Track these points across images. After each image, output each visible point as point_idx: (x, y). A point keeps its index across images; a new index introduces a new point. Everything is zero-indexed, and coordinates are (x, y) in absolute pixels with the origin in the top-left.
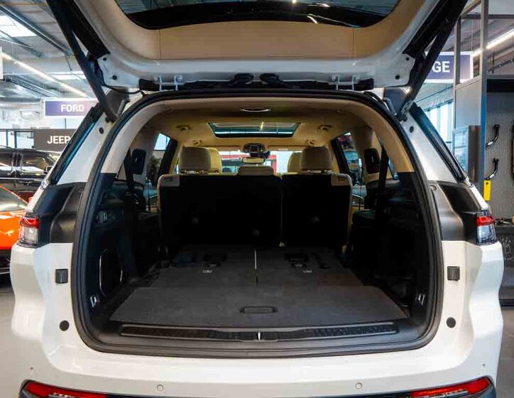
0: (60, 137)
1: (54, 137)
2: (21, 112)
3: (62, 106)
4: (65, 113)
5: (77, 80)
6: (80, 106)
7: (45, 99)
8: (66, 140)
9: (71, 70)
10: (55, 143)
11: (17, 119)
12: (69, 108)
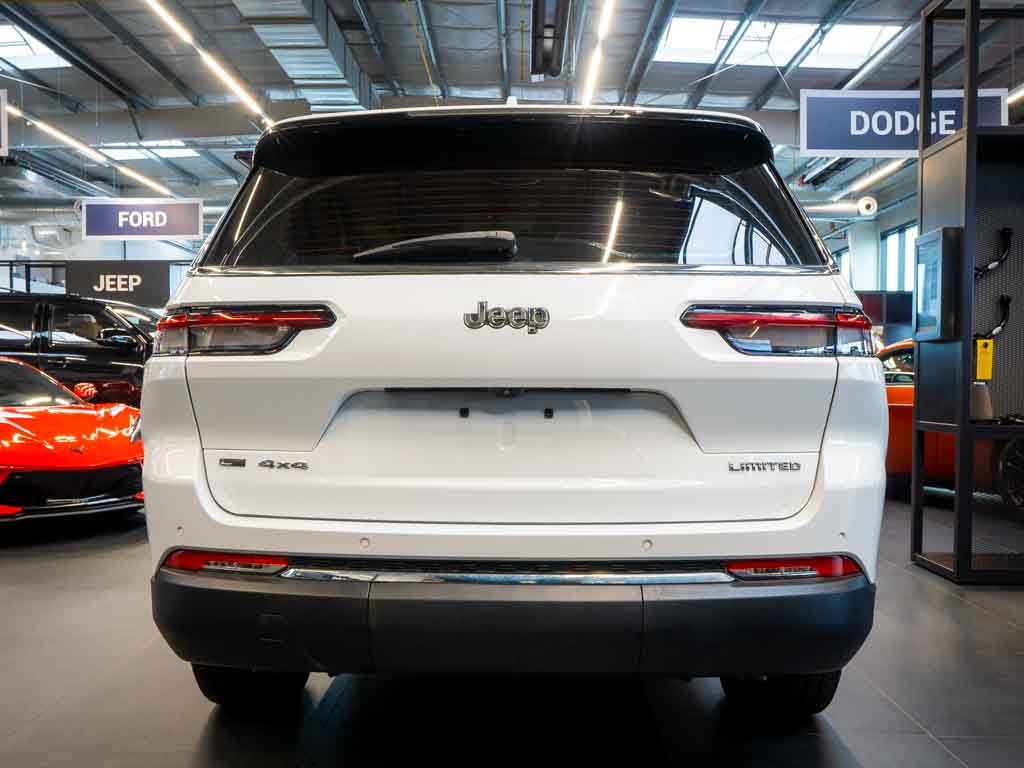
0: (120, 277)
1: (108, 277)
2: (32, 228)
3: (121, 214)
4: (128, 230)
5: (150, 159)
6: (158, 214)
7: (86, 201)
8: (132, 284)
9: (141, 138)
10: (108, 289)
11: (24, 244)
12: (136, 220)
